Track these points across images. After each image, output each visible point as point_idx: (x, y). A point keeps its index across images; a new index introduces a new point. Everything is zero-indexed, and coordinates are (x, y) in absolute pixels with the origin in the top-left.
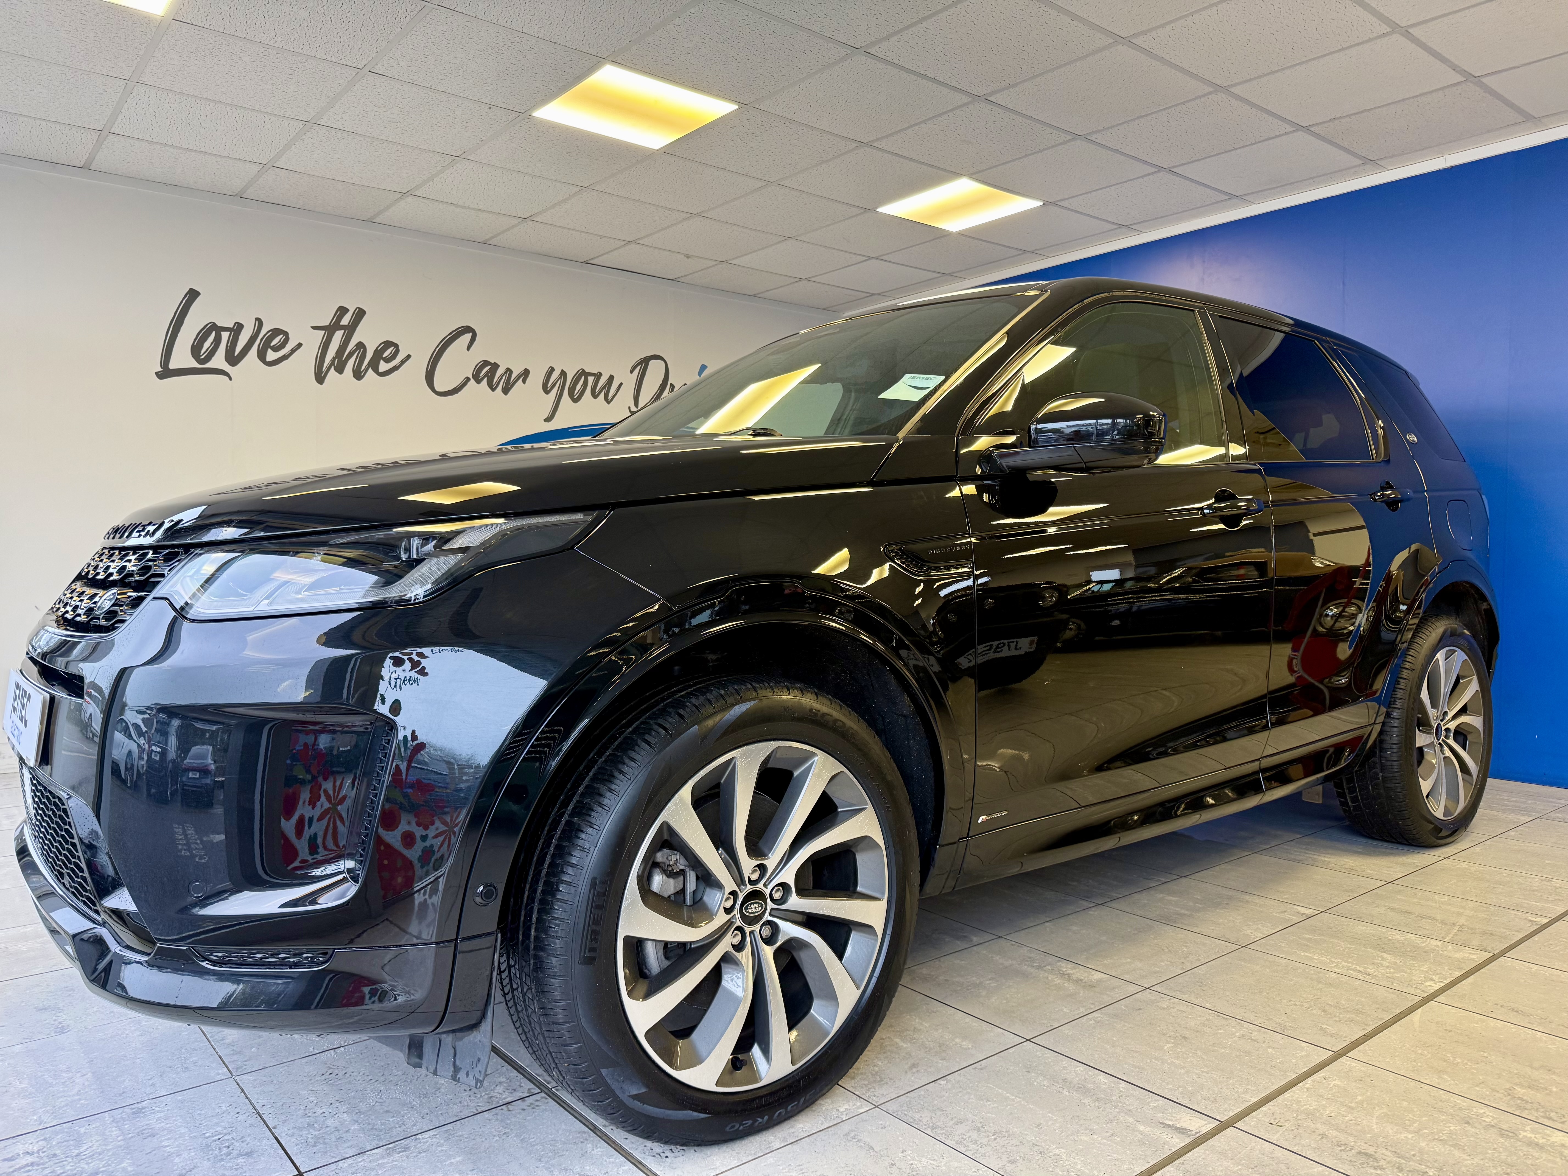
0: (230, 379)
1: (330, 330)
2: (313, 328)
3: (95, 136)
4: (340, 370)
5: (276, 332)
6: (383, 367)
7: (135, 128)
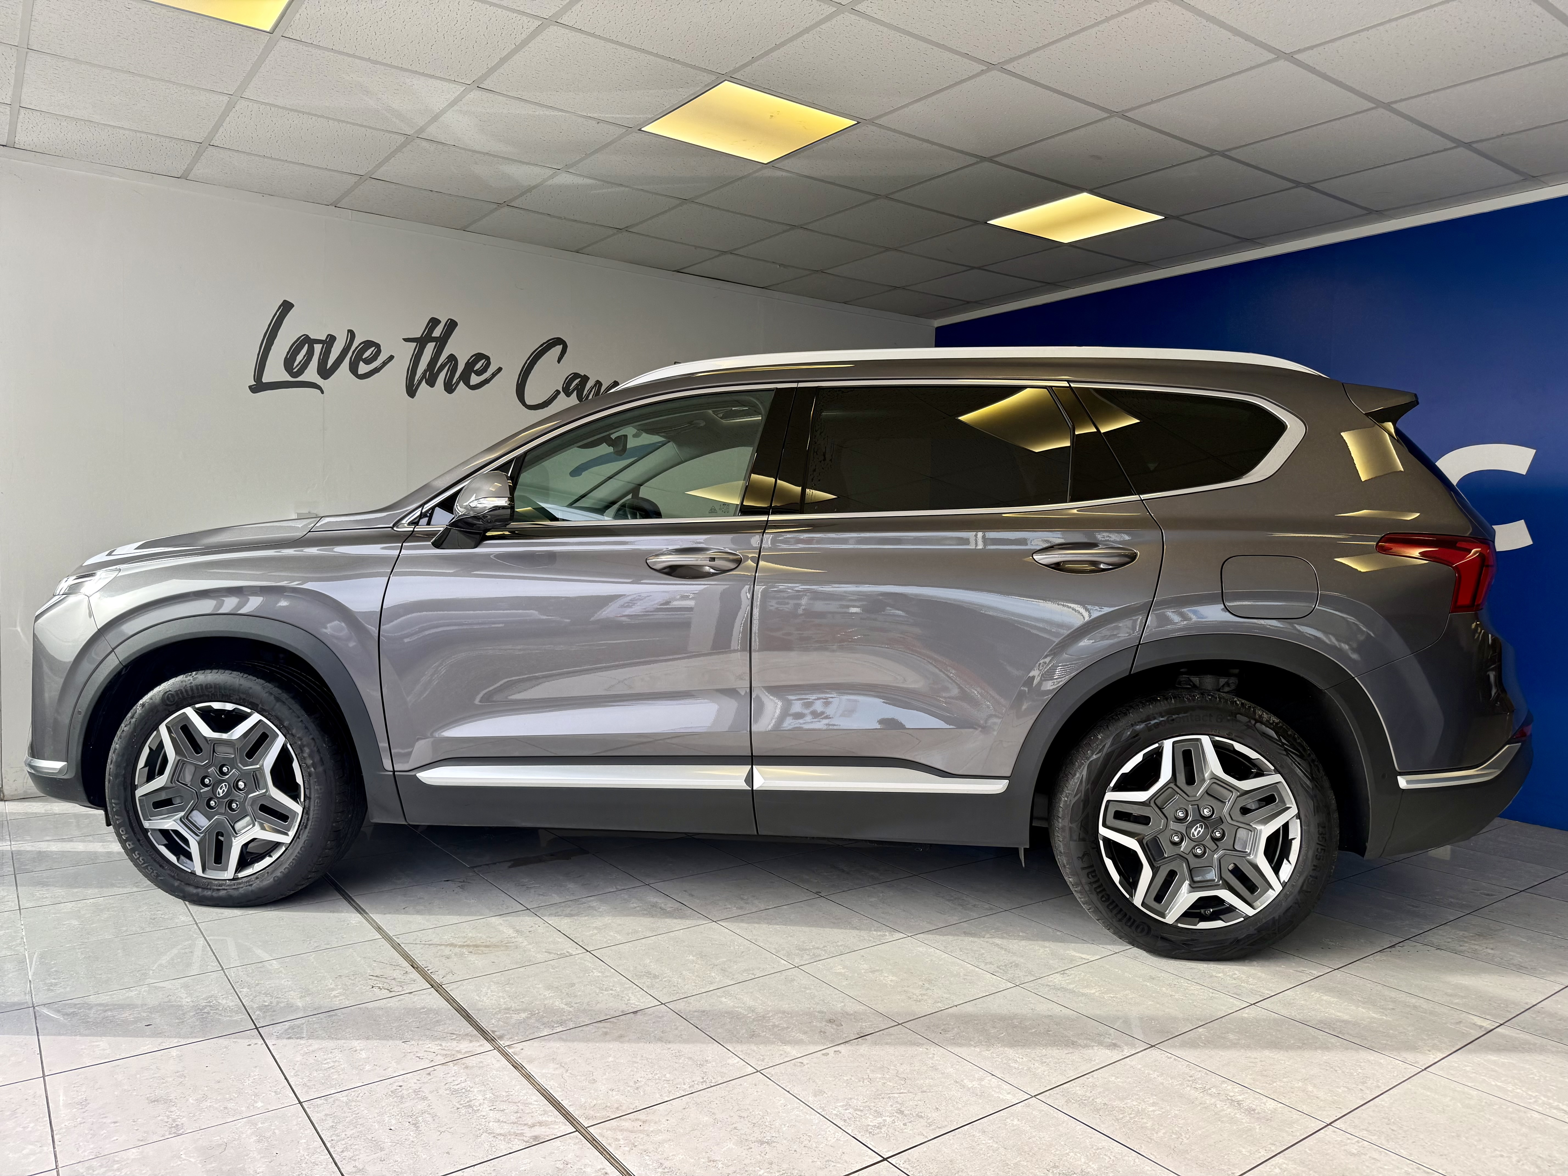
0: (322, 392)
1: (421, 342)
2: (404, 339)
3: (194, 148)
4: (431, 383)
5: (368, 344)
6: (475, 379)
7: (235, 141)
